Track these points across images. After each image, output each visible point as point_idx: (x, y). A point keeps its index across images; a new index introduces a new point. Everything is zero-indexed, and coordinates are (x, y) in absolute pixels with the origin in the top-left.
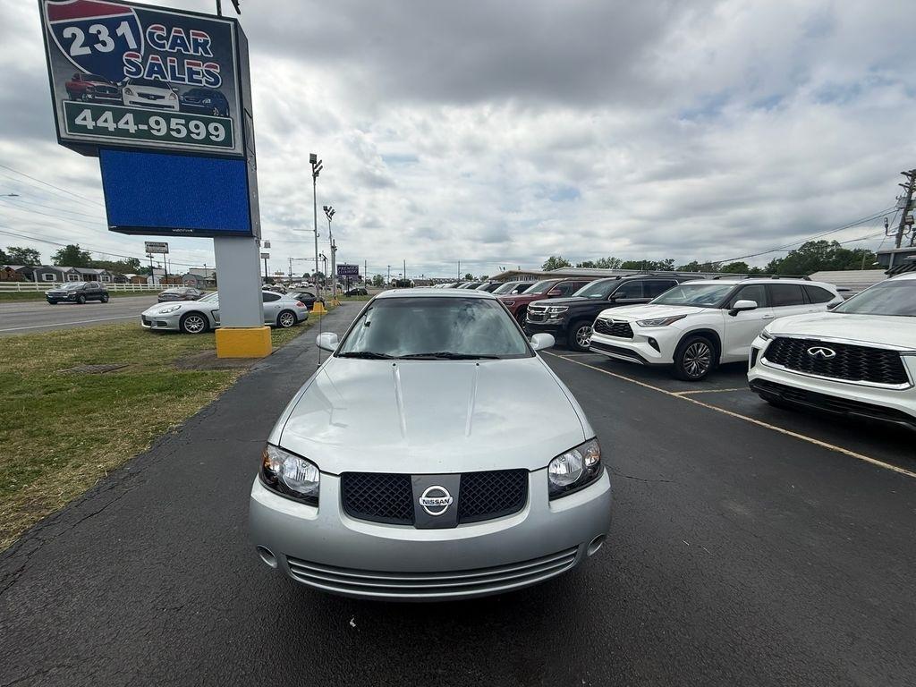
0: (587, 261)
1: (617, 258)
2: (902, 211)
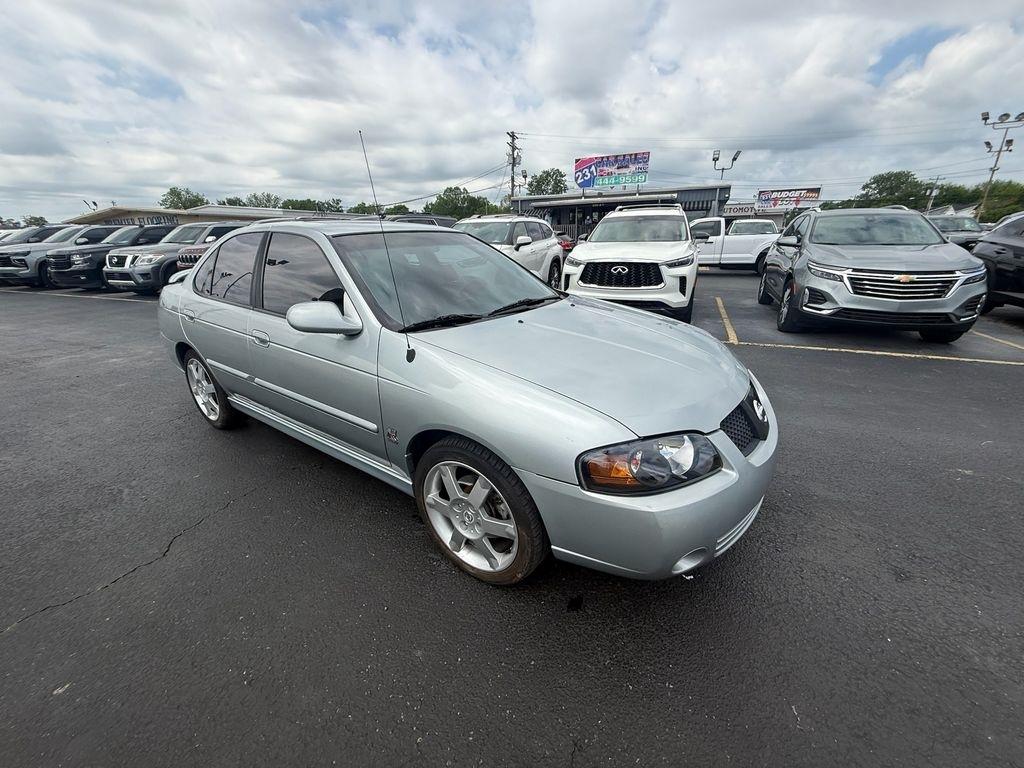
0: (232, 197)
1: (274, 194)
2: (510, 167)
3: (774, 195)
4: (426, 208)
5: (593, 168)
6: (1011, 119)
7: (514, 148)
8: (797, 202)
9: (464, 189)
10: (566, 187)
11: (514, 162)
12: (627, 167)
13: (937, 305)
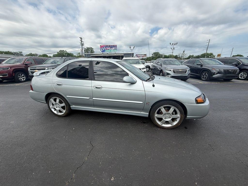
2: (81, 46)
3: (139, 55)
4: (54, 55)
5: (104, 48)
6: (174, 44)
7: (82, 41)
8: (143, 57)
9: (66, 51)
10: (94, 51)
11: (82, 45)
12: (112, 48)
13: (185, 75)
